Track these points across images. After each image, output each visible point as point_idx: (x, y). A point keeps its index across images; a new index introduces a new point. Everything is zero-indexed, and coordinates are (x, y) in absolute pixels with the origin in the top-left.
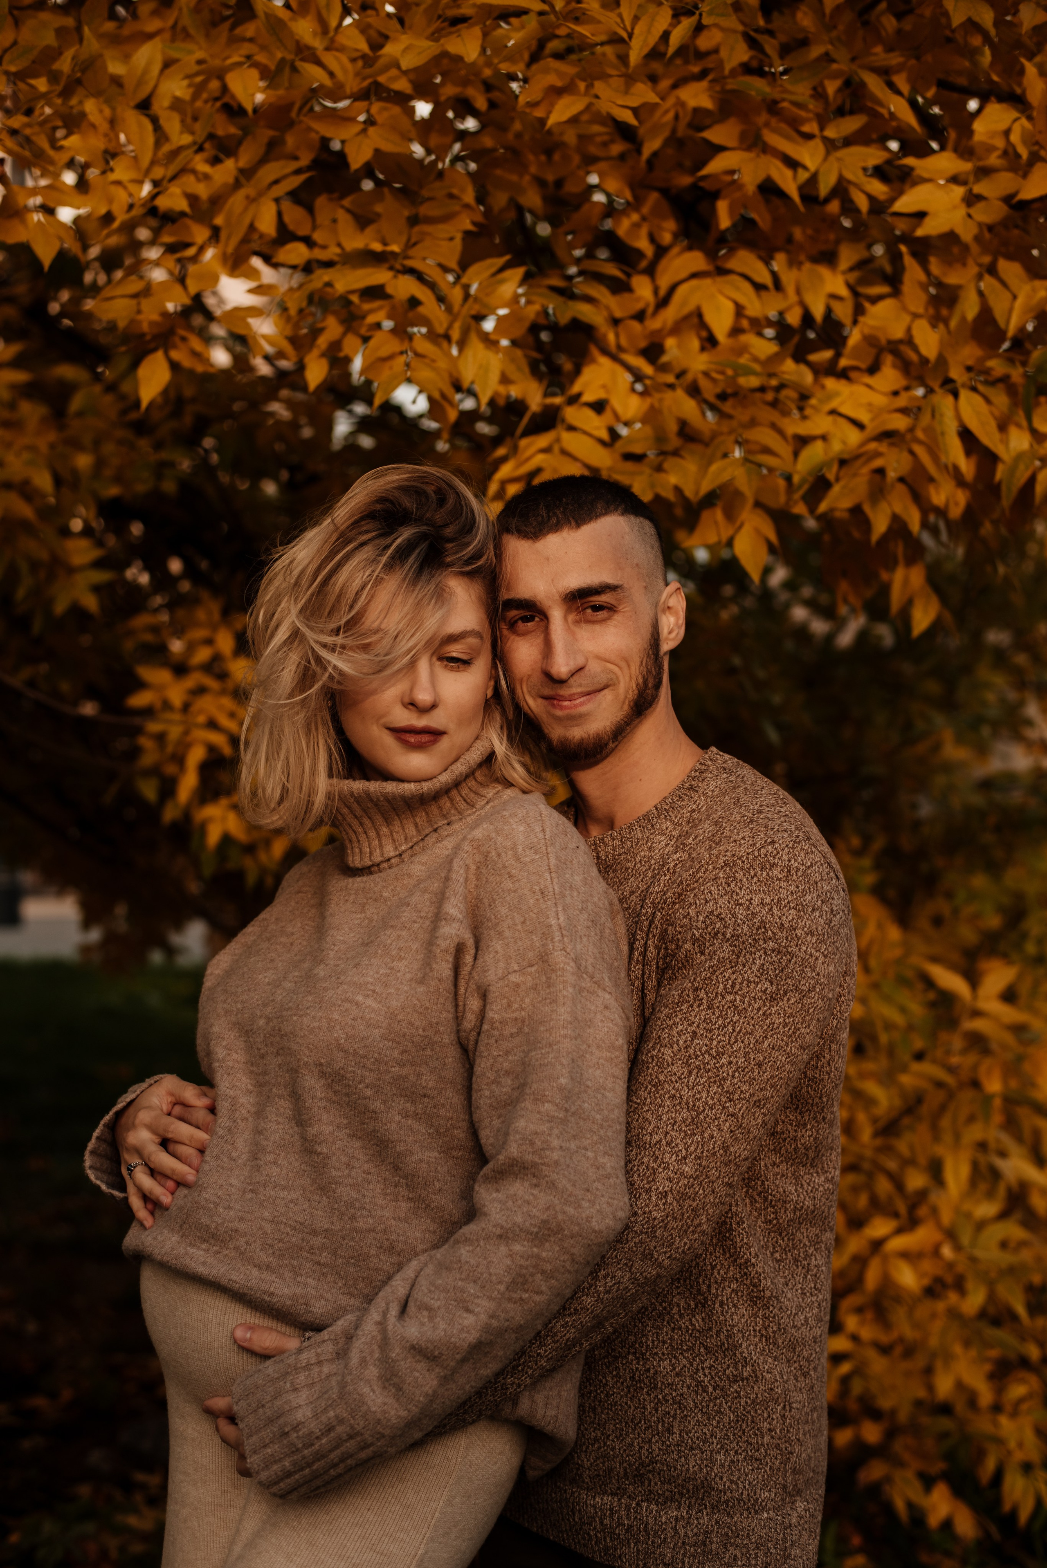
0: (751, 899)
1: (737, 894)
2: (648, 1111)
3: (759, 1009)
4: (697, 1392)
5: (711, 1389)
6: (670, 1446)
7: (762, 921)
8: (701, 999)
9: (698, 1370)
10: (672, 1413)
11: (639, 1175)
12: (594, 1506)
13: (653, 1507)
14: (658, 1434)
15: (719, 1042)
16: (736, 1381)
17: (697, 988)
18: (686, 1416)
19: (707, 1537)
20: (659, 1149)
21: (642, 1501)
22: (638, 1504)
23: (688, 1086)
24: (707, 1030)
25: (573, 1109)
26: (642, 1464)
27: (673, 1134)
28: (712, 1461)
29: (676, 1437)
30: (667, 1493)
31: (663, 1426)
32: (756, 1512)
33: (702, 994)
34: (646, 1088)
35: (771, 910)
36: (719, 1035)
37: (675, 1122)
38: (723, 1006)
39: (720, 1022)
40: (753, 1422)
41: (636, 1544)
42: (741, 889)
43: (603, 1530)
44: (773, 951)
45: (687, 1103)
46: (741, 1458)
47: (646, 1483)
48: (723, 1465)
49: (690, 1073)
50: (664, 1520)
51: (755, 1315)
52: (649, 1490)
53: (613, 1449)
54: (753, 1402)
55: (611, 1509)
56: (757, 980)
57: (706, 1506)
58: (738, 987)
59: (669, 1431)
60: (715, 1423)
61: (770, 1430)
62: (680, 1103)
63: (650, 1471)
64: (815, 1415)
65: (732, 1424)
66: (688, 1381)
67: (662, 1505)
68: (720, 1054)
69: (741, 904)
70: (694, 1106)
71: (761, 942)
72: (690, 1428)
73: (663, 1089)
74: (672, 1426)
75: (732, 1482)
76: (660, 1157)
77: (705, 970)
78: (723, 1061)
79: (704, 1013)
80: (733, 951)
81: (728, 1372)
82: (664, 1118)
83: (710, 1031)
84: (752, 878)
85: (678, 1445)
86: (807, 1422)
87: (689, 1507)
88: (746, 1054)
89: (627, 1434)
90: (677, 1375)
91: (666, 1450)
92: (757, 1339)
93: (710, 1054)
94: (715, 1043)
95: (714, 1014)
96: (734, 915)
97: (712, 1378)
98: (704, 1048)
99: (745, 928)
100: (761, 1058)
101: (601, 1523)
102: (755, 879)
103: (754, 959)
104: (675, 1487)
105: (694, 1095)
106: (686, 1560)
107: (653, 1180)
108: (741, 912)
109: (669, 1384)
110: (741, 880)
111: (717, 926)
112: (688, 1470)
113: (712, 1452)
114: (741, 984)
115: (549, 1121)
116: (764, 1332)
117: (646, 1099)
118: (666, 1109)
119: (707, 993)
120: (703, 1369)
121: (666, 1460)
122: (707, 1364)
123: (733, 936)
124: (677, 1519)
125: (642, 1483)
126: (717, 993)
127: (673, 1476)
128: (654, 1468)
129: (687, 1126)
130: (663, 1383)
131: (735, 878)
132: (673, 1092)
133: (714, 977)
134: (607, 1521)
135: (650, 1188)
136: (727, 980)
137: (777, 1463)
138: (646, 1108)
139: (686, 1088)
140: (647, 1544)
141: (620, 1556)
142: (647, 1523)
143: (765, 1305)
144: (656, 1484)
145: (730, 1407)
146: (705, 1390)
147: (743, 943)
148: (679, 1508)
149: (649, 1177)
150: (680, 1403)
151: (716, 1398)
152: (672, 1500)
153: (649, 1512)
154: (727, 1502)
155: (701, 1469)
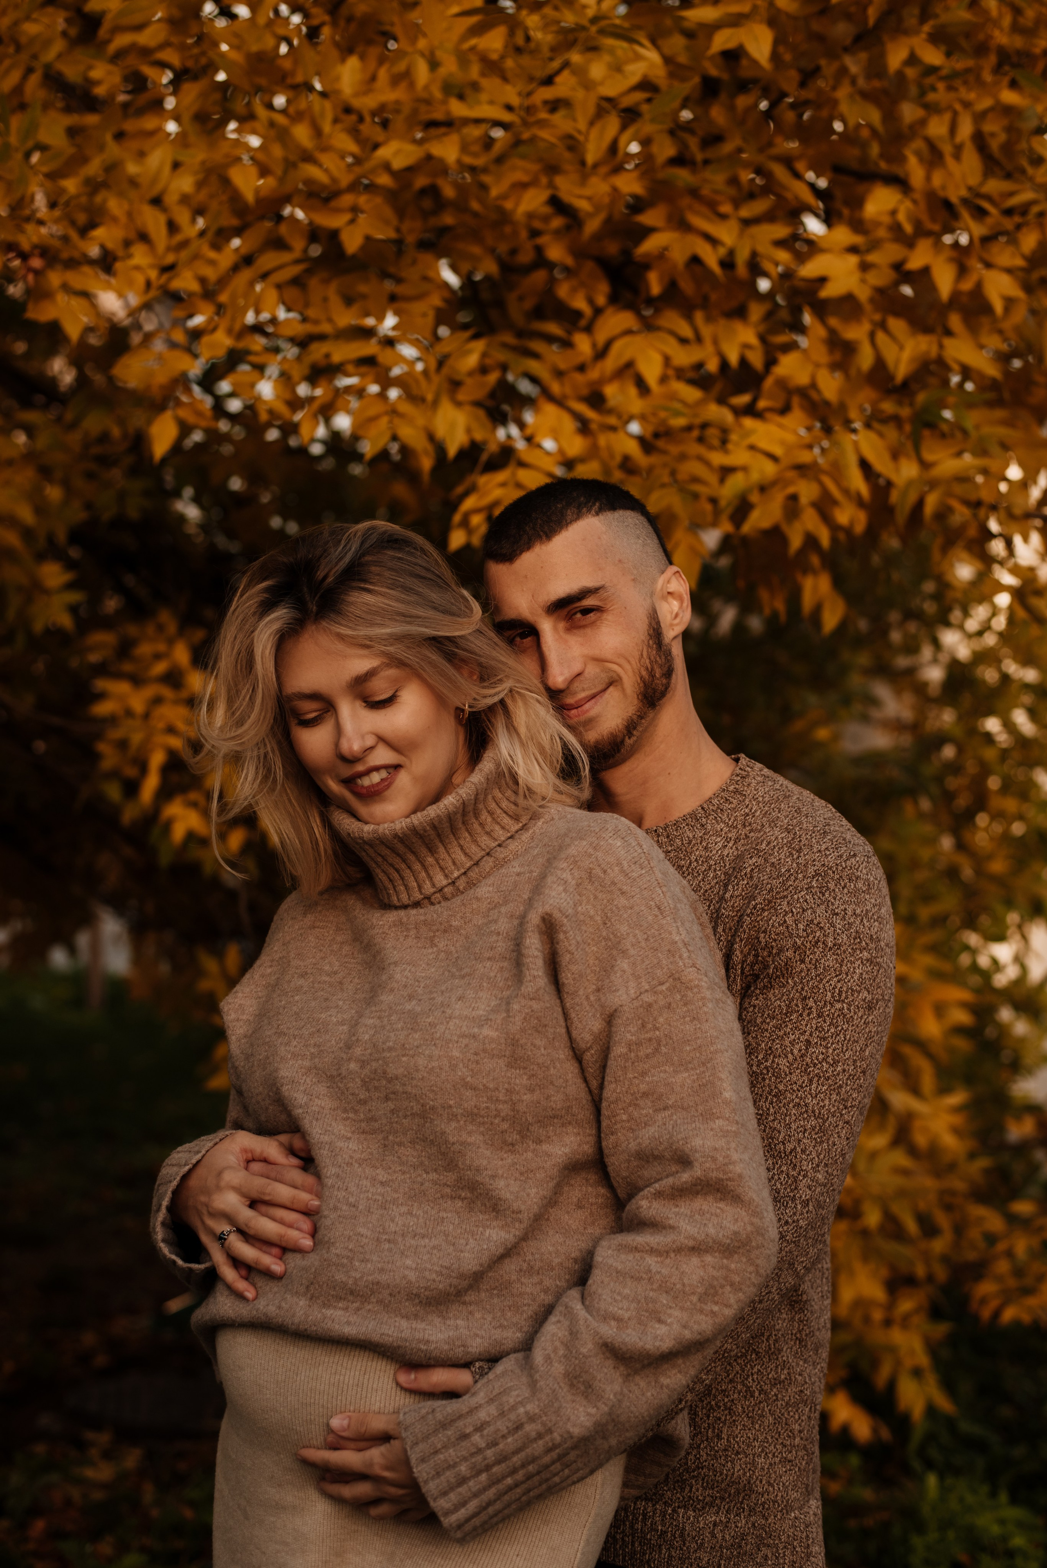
0: (845, 909)
1: (832, 903)
2: (774, 1120)
3: (861, 1017)
4: (745, 1397)
5: (757, 1394)
6: (717, 1452)
7: (857, 932)
8: (811, 1008)
9: (748, 1376)
10: (723, 1418)
11: (781, 1183)
13: (691, 1513)
14: (707, 1440)
15: (834, 1050)
16: (776, 1384)
17: (805, 997)
18: (734, 1421)
19: (743, 1539)
20: (796, 1157)
21: (679, 1507)
22: (674, 1511)
23: (810, 1094)
24: (821, 1038)
26: (687, 1470)
27: (805, 1141)
29: (724, 1442)
30: (708, 1499)
31: (713, 1432)
33: (811, 1003)
34: (767, 1098)
35: (862, 920)
36: (832, 1044)
37: (805, 1130)
38: (833, 1015)
39: (832, 1030)
40: (786, 1424)
42: (835, 899)
44: (868, 960)
45: (813, 1111)
47: (687, 1489)
49: (811, 1081)
50: (701, 1525)
51: (792, 1319)
52: (690, 1497)
54: (787, 1404)
56: (858, 989)
57: (744, 1509)
58: (844, 995)
59: (719, 1437)
60: (757, 1426)
62: (806, 1111)
63: (694, 1477)
65: (771, 1427)
66: (739, 1387)
67: (699, 1510)
68: (836, 1062)
69: (837, 914)
70: (820, 1113)
71: (858, 952)
72: (737, 1432)
73: (785, 1098)
74: (721, 1432)
75: (770, 1484)
76: (798, 1164)
77: (812, 979)
78: (839, 1069)
79: (814, 1021)
80: (836, 959)
81: (770, 1376)
82: (793, 1126)
83: (824, 1039)
84: (843, 888)
85: (726, 1450)
87: (727, 1512)
88: (855, 1061)
90: (731, 1381)
91: (715, 1455)
92: (792, 1343)
93: (827, 1063)
94: (830, 1051)
95: (825, 1022)
96: (833, 925)
97: (759, 1382)
98: (821, 1057)
99: (844, 937)
100: (865, 1066)
102: (846, 891)
103: (854, 968)
104: (718, 1492)
105: (818, 1103)
106: (723, 1562)
107: (796, 1188)
108: (839, 923)
109: (722, 1391)
110: (834, 890)
111: (818, 935)
112: (733, 1474)
113: (754, 1455)
114: (846, 992)
115: (724, 1136)
116: (798, 1335)
117: (768, 1109)
118: (794, 1118)
119: (815, 1002)
120: (752, 1374)
121: (713, 1465)
122: (755, 1370)
123: (835, 945)
125: (683, 1489)
126: (825, 1001)
127: (718, 1482)
128: (700, 1473)
129: (816, 1134)
130: (717, 1389)
131: (828, 889)
132: (797, 1100)
133: (821, 986)
135: (794, 1196)
136: (833, 988)
137: (804, 1463)
138: (772, 1118)
139: (809, 1096)
140: (681, 1549)
142: (684, 1529)
143: (801, 1309)
144: (697, 1490)
145: (770, 1410)
146: (752, 1396)
147: (844, 952)
148: (718, 1513)
149: (791, 1185)
150: (730, 1409)
151: (760, 1402)
152: (711, 1505)
153: (687, 1518)
154: (763, 1504)
155: (744, 1474)
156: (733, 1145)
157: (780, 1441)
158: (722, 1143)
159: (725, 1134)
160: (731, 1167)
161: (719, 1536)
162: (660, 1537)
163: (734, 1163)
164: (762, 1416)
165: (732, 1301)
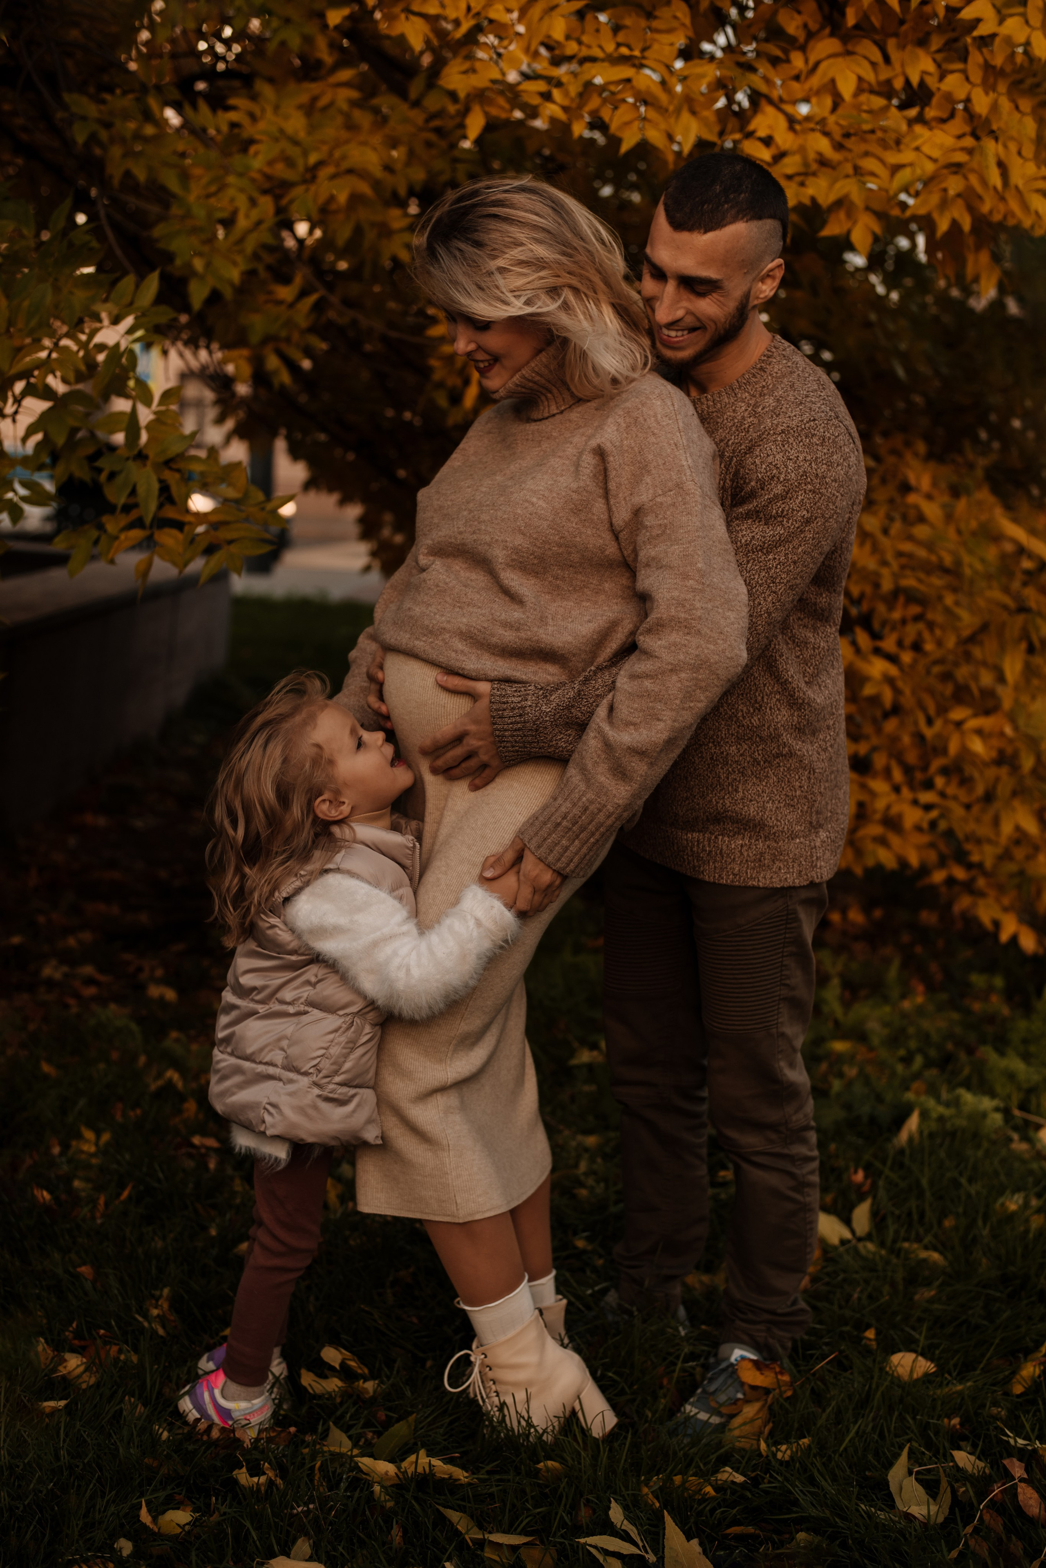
4: (753, 765)
5: (762, 763)
12: (687, 840)
13: (726, 839)
14: (729, 793)
16: (778, 757)
21: (718, 835)
22: (716, 837)
25: (708, 583)
28: (764, 808)
29: (741, 794)
30: (736, 830)
31: (732, 788)
32: (792, 839)
40: (791, 783)
41: (714, 863)
43: (692, 855)
46: (782, 805)
47: (722, 824)
48: (771, 810)
50: (733, 846)
51: (794, 716)
52: (724, 829)
53: (698, 804)
54: (789, 769)
55: (698, 841)
57: (761, 836)
59: (737, 791)
60: (764, 783)
61: (800, 787)
64: (833, 776)
65: (776, 784)
66: (748, 759)
67: (732, 837)
71: (803, 485)
72: (749, 788)
74: (738, 787)
81: (773, 752)
85: (742, 799)
86: (827, 781)
87: (750, 838)
89: (708, 795)
90: (742, 755)
91: (735, 803)
97: (764, 756)
99: (793, 475)
101: (691, 850)
108: (791, 465)
109: (736, 761)
112: (749, 814)
113: (764, 802)
115: (692, 592)
120: (758, 751)
121: (734, 809)
124: (742, 846)
125: (719, 824)
128: (726, 814)
130: (732, 761)
134: (695, 849)
140: (722, 862)
141: (703, 872)
142: (722, 849)
143: (799, 707)
146: (758, 764)
147: (791, 485)
148: (744, 838)
151: (765, 768)
152: (739, 834)
153: (723, 842)
154: (774, 833)
155: (758, 814)
156: (698, 598)
157: (784, 793)
158: (690, 596)
159: (694, 590)
160: (694, 612)
161: (745, 854)
162: (708, 855)
163: (697, 609)
164: (767, 777)
165: (702, 698)
